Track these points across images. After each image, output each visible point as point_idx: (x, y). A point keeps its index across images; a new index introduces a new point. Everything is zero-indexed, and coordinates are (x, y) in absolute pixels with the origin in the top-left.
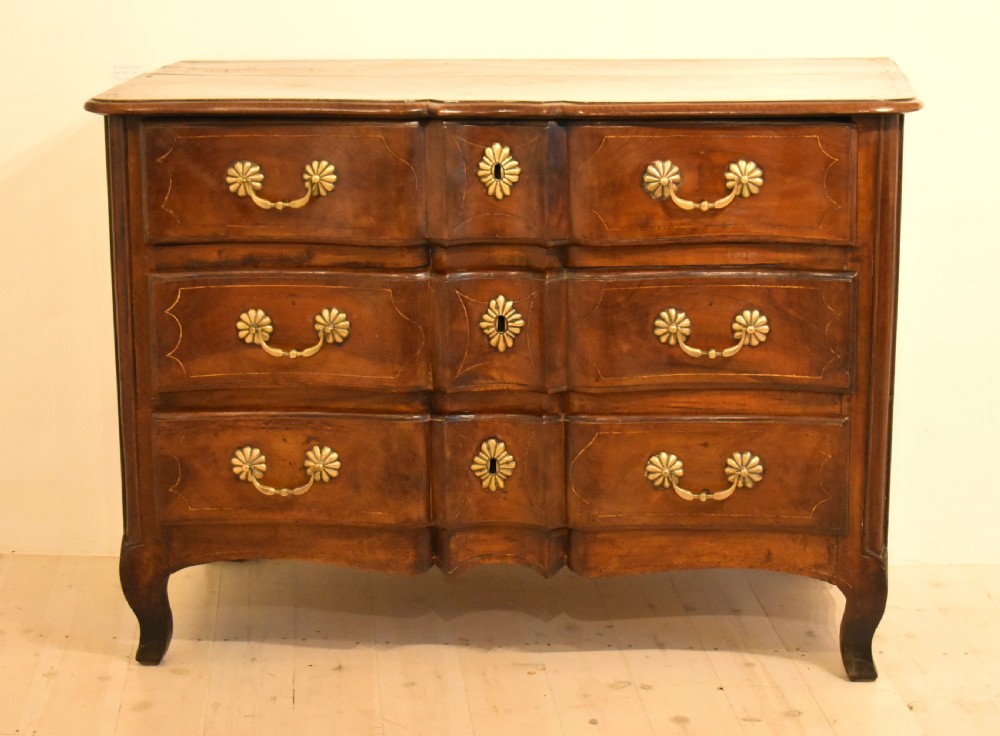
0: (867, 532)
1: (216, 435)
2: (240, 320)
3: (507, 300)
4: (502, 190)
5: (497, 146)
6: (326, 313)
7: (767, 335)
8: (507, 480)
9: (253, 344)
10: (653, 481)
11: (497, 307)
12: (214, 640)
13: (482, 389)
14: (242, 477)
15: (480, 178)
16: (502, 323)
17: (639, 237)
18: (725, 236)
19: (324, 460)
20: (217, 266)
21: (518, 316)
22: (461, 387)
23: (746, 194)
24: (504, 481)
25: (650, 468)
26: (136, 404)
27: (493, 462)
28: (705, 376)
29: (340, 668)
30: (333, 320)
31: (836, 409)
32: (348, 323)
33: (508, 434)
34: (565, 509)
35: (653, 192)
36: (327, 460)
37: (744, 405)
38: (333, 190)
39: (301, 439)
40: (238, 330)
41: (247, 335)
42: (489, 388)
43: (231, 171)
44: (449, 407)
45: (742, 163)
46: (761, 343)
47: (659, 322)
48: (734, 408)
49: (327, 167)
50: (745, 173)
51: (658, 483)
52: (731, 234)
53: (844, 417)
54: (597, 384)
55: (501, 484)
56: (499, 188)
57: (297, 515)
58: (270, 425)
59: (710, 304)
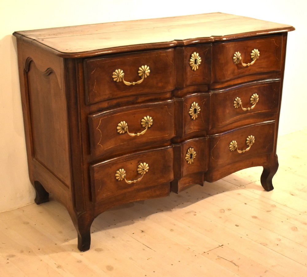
1: (111, 168)
3: (196, 103)
4: (196, 68)
5: (195, 53)
6: (145, 118)
7: (258, 101)
8: (194, 159)
9: (122, 134)
10: (231, 150)
11: (194, 106)
14: (119, 180)
15: (190, 65)
16: (195, 110)
17: (232, 77)
18: (250, 73)
19: (145, 167)
20: (107, 108)
21: (199, 107)
25: (230, 146)
27: (191, 155)
30: (148, 120)
31: (272, 118)
32: (152, 120)
33: (194, 145)
35: (235, 62)
38: (149, 75)
39: (137, 162)
40: (117, 130)
41: (120, 131)
42: (190, 132)
43: (114, 73)
45: (255, 50)
47: (235, 102)
48: (247, 123)
49: (147, 67)
54: (221, 124)
57: (136, 187)
58: (127, 160)
59: (246, 94)
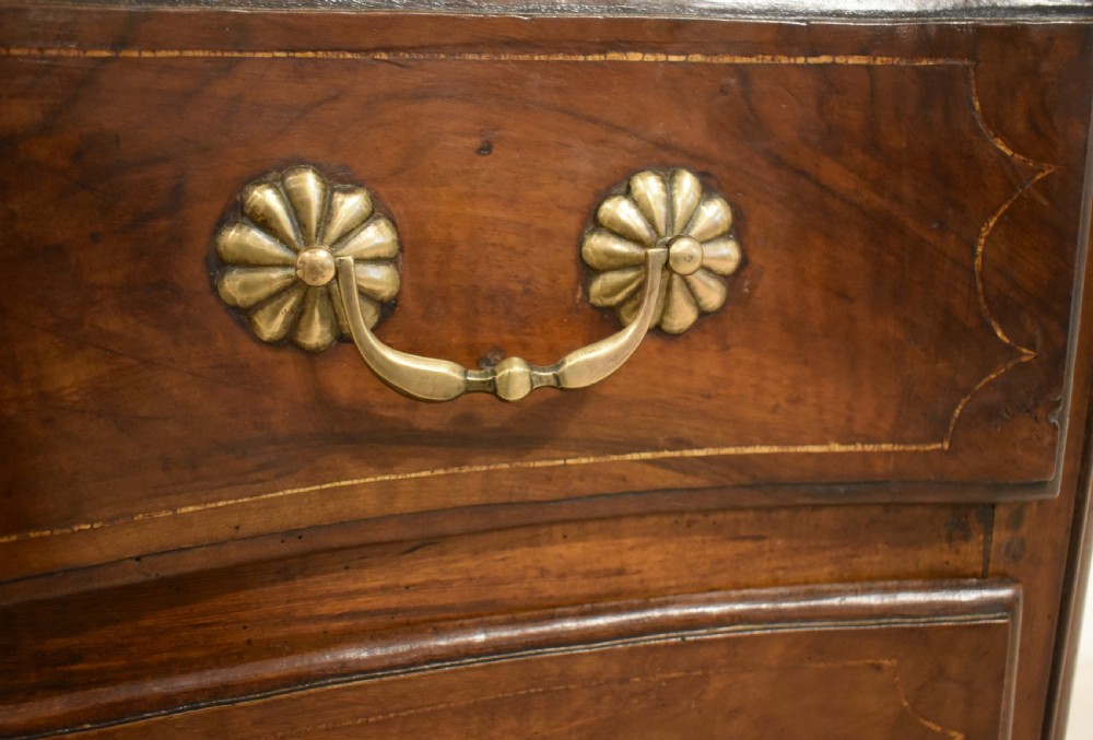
7: (731, 281)
37: (621, 572)
46: (703, 314)
59: (486, 149)
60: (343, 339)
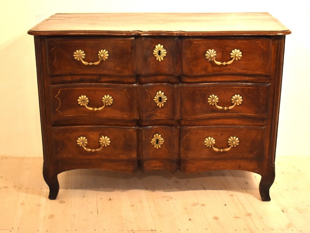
0: (270, 159)
1: (72, 133)
2: (78, 99)
3: (162, 92)
4: (161, 59)
5: (159, 45)
6: (105, 96)
7: (242, 102)
8: (161, 145)
9: (83, 106)
10: (206, 146)
11: (159, 94)
12: (72, 189)
13: (154, 119)
14: (80, 145)
15: (154, 55)
16: (160, 99)
17: (203, 73)
18: (229, 72)
19: (105, 140)
20: (71, 82)
21: (165, 97)
22: (148, 119)
23: (237, 59)
24: (161, 146)
25: (205, 142)
26: (46, 124)
27: (157, 140)
28: (223, 114)
29: (110, 199)
30: (108, 98)
31: (262, 124)
32: (112, 99)
33: (162, 132)
34: (179, 154)
35: (208, 59)
36: (107, 140)
37: (234, 122)
38: (107, 59)
39: (98, 134)
40: (78, 102)
41: (81, 103)
42: (156, 119)
43: (75, 53)
44: (144, 124)
45: (236, 50)
46: (240, 104)
47: (209, 99)
48: (231, 123)
49: (105, 52)
50: (237, 53)
51: (208, 146)
52: (231, 71)
53: (264, 126)
54: (190, 118)
55: (160, 147)
56: (160, 58)
57: (97, 156)
58: (88, 130)
59: (225, 93)
60: (215, 105)
